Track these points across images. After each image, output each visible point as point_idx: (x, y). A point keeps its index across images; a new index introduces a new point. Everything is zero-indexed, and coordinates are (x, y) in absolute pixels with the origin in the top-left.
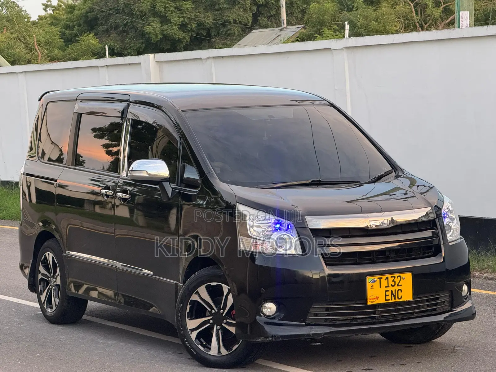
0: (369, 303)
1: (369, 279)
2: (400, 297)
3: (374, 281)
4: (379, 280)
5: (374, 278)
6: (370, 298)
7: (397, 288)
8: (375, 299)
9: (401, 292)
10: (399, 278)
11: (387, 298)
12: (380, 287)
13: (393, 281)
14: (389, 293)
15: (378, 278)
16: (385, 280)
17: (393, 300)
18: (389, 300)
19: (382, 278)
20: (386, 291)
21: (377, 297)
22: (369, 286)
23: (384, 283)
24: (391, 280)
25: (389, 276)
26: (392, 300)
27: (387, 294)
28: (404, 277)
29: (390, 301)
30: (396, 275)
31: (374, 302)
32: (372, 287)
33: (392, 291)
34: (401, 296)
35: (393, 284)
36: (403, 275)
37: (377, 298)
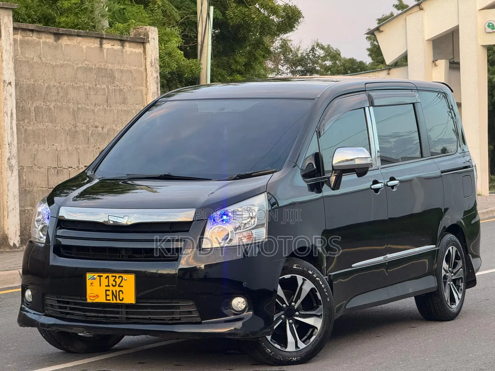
0: (89, 301)
1: (89, 276)
2: (121, 299)
3: (94, 279)
5: (94, 276)
6: (90, 295)
7: (118, 289)
8: (94, 297)
9: (123, 293)
10: (121, 278)
11: (108, 298)
13: (114, 281)
17: (115, 301)
18: (110, 300)
21: (96, 295)
25: (110, 275)
26: (113, 300)
29: (111, 302)
31: (94, 300)
32: (91, 284)
33: (112, 291)
34: (123, 298)
35: (114, 284)
37: (97, 296)
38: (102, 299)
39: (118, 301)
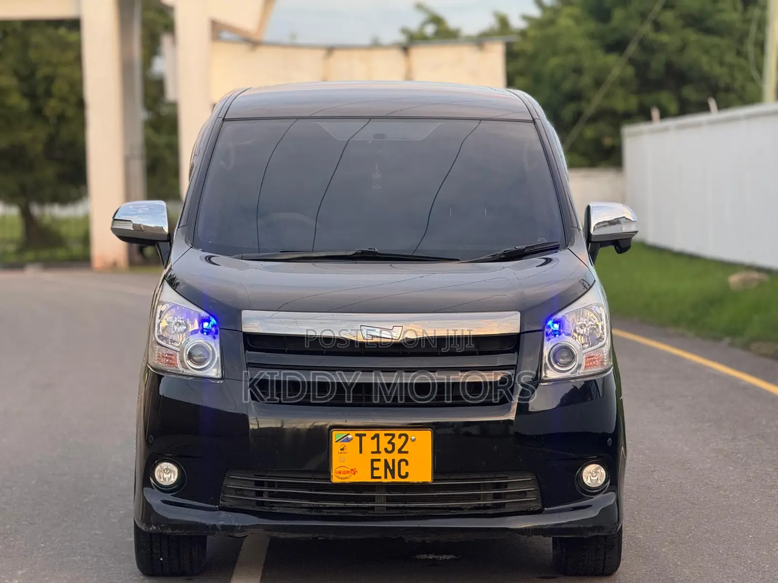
0: (335, 479)
1: (336, 435)
2: (403, 474)
3: (348, 440)
4: (358, 438)
5: (348, 434)
6: (339, 470)
7: (397, 456)
9: (407, 464)
10: (404, 438)
11: (376, 474)
12: (361, 452)
13: (390, 442)
14: (380, 465)
15: (357, 435)
16: (373, 438)
17: (390, 479)
18: (380, 478)
19: (365, 435)
20: (373, 461)
21: (352, 470)
22: (336, 447)
23: (369, 444)
24: (384, 441)
25: (382, 433)
26: (386, 477)
27: (375, 467)
28: (413, 438)
29: (383, 480)
30: (397, 433)
31: (346, 478)
32: (342, 449)
34: (407, 474)
35: (390, 449)
36: (412, 434)
37: (354, 471)
38: (363, 476)
39: (397, 479)
